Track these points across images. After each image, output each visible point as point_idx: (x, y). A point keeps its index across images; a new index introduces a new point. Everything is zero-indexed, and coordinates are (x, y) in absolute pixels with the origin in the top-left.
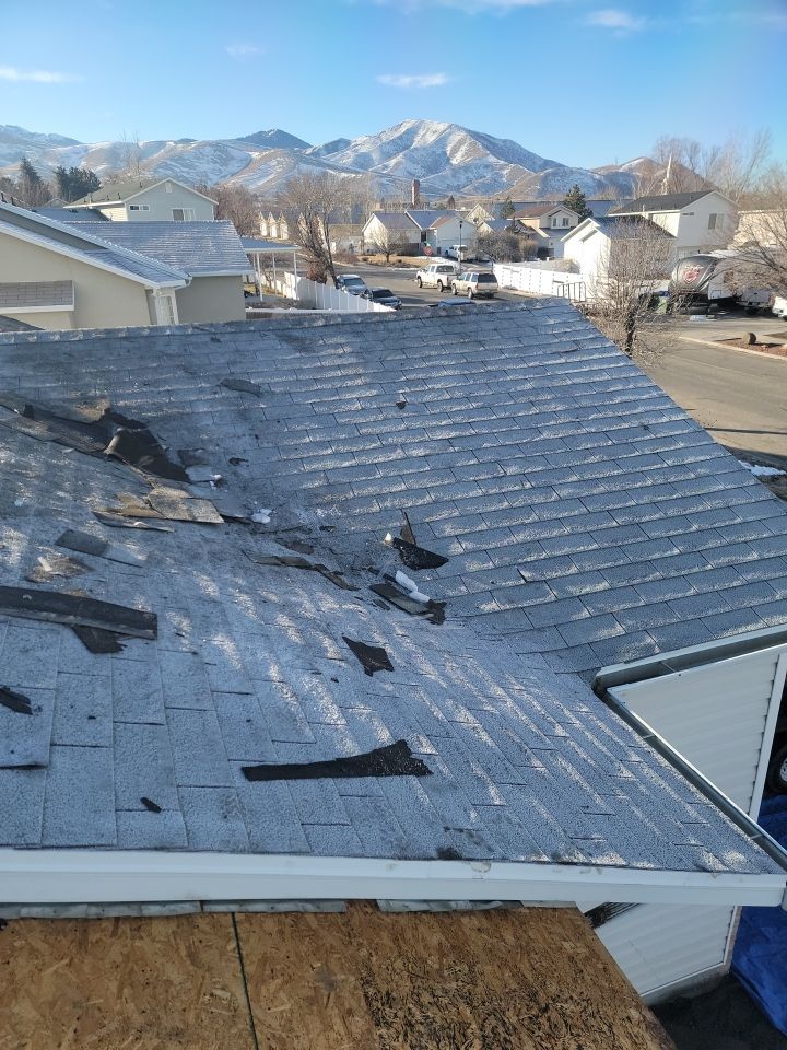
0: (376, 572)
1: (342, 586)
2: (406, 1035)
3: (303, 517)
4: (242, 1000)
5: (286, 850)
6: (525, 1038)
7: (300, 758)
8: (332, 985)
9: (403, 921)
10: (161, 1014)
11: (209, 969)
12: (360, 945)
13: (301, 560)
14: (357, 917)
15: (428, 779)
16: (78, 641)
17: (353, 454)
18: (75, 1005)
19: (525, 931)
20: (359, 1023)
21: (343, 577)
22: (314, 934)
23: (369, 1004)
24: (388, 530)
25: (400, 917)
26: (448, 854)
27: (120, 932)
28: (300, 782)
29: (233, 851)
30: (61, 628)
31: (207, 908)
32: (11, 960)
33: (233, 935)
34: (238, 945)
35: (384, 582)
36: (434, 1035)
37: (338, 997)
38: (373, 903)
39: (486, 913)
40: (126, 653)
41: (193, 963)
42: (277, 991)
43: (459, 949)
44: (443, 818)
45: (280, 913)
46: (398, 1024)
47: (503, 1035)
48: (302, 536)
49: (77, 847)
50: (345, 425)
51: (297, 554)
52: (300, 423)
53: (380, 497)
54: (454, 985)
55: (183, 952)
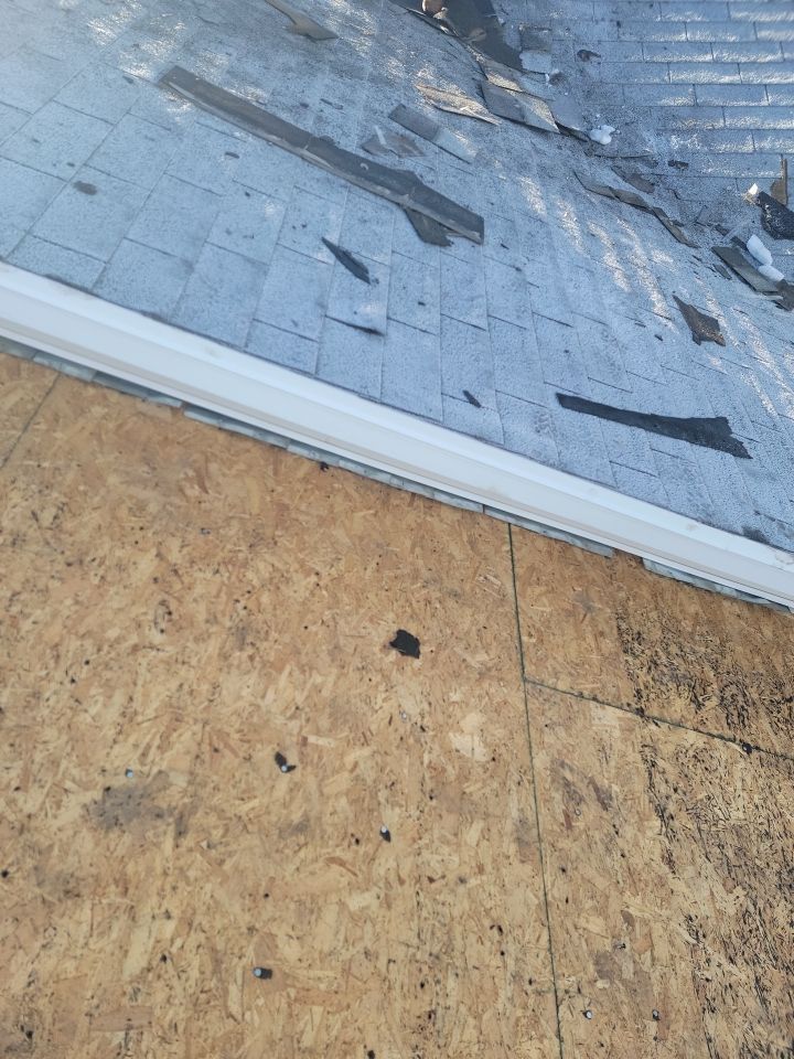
0: (724, 232)
1: (679, 239)
2: (650, 668)
3: (652, 144)
4: (510, 590)
5: (593, 478)
6: (762, 713)
7: (615, 402)
8: (589, 609)
9: (664, 583)
10: (444, 576)
11: (485, 559)
12: (620, 588)
13: (638, 198)
14: (621, 566)
15: (745, 462)
16: (409, 225)
17: (738, 67)
18: (378, 545)
19: (786, 633)
20: (609, 645)
21: (682, 229)
22: (578, 565)
23: (620, 634)
24: (756, 179)
25: (661, 580)
26: (754, 536)
27: (415, 504)
28: (612, 423)
29: (543, 463)
30: (394, 208)
31: (488, 512)
32: (332, 496)
33: (508, 540)
34: (512, 550)
35: (730, 246)
36: (675, 678)
37: (593, 619)
38: (640, 560)
39: (750, 605)
40: (452, 250)
41: (472, 548)
42: (540, 595)
43: (715, 624)
44: (755, 501)
45: (551, 538)
46: (644, 659)
47: (741, 703)
48: (643, 169)
49: (408, 412)
50: (739, 22)
51: (634, 190)
52: (678, 11)
53: (759, 133)
54: (703, 649)
55: (465, 539)
